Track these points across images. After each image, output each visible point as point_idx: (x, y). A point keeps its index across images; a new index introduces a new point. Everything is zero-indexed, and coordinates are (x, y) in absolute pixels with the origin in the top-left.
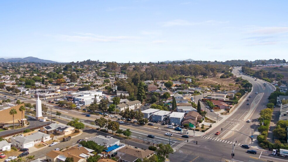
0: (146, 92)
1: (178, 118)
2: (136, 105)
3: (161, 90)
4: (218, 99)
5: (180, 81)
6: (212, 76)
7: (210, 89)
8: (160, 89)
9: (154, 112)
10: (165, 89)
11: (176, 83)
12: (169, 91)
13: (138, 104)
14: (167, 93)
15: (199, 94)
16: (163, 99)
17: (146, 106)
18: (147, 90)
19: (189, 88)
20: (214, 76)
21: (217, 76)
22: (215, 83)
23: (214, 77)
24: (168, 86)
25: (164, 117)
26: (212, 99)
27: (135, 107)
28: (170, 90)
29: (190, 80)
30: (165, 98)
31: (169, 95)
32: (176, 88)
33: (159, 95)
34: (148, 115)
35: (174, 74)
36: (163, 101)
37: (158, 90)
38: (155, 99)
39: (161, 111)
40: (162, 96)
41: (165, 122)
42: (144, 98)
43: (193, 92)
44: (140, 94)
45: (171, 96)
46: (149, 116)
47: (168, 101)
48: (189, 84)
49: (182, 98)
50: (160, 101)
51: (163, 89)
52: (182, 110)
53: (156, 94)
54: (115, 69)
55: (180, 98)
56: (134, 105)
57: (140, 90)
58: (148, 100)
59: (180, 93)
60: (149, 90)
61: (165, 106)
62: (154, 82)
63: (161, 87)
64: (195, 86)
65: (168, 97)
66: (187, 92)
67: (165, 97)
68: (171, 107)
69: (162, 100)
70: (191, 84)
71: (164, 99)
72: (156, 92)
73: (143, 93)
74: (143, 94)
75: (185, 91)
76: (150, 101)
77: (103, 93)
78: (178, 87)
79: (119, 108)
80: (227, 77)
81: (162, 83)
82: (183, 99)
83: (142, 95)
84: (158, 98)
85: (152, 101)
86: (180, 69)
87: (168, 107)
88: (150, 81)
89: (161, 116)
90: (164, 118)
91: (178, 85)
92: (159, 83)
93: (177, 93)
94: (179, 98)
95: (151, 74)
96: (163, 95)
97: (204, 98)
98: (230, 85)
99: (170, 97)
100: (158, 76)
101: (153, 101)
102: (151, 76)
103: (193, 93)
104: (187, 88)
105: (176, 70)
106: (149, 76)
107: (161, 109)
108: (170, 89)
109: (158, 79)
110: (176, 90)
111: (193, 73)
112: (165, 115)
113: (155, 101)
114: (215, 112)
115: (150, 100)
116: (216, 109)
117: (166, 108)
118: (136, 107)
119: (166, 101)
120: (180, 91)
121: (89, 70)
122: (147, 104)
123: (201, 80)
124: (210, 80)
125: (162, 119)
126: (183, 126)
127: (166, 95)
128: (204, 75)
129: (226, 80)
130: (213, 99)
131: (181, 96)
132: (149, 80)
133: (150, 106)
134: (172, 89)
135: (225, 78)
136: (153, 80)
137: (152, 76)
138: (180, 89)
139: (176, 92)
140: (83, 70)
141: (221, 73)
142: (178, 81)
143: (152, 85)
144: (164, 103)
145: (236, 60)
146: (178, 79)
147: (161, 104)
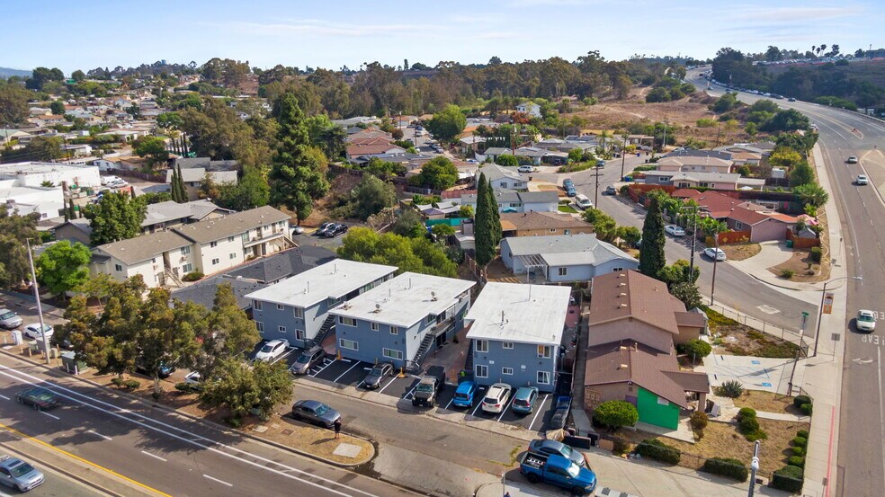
0: (337, 164)
1: (534, 346)
2: (253, 234)
3: (413, 152)
4: (706, 184)
5: (492, 117)
6: (612, 97)
7: (632, 141)
8: (406, 145)
9: (355, 293)
10: (431, 147)
11: (476, 122)
12: (447, 155)
13: (267, 232)
14: (442, 162)
15: (589, 163)
16: (421, 196)
17: (323, 236)
18: (343, 154)
19: (539, 138)
20: (621, 96)
21: (630, 95)
22: (635, 118)
23: (620, 98)
24: (445, 132)
25: (427, 330)
26: (676, 184)
27: (245, 250)
28: (453, 152)
29: (534, 111)
30: (432, 187)
31: (453, 172)
32: (478, 139)
33: (402, 173)
34: (309, 316)
35: (463, 95)
36: (422, 208)
37: (398, 151)
38: (376, 193)
39: (407, 275)
40: (415, 177)
41: (431, 381)
42: (316, 193)
43: (565, 155)
44: (286, 168)
45: (462, 176)
46: (312, 329)
47: (446, 206)
48: (532, 122)
49: (520, 188)
50: (403, 206)
51: (423, 149)
52: (538, 258)
53: (383, 169)
54: (236, 84)
55: (510, 184)
56: (238, 241)
57: (289, 147)
58: (342, 203)
59: (503, 162)
60: (349, 150)
61: (429, 236)
62: (384, 121)
63: (413, 139)
64: (561, 133)
65: (444, 182)
66: (535, 154)
67: (431, 182)
68: (467, 240)
69: (416, 202)
70: (542, 125)
71: (425, 193)
72: (384, 162)
73: (303, 164)
74: (304, 170)
75: (522, 151)
76: (350, 205)
78: (488, 135)
79: (118, 268)
80: (675, 97)
81: (416, 126)
82: (526, 190)
83: (299, 176)
84: (391, 188)
85: (362, 206)
86: (484, 78)
87: (452, 241)
88: (364, 120)
89: (403, 330)
90: (428, 337)
91: (490, 130)
92: (405, 125)
93: (488, 161)
94: (504, 185)
95: (371, 90)
96: (417, 171)
97: (627, 180)
98: (699, 124)
99: (459, 182)
100: (400, 99)
101: (368, 206)
102: (371, 101)
103: (562, 161)
104: (529, 141)
105: (468, 81)
106: (364, 99)
107: (401, 264)
108: (455, 145)
109: (399, 108)
110: (481, 148)
111: (534, 90)
112: (430, 317)
113: (377, 209)
114: (732, 263)
115: (354, 201)
116: (732, 240)
117: (439, 250)
118: (255, 248)
119: (434, 205)
120: (505, 152)
121: (132, 89)
122: (332, 227)
123: (577, 110)
124: (612, 109)
125: (411, 354)
126: (583, 426)
127: (436, 172)
128: (583, 92)
129: (675, 109)
130: (684, 185)
131: (512, 173)
132: (362, 115)
133: (338, 242)
134: (461, 144)
135: (665, 100)
136: (380, 116)
137: (378, 101)
138: (500, 145)
139: (481, 158)
140: (103, 88)
141: (641, 87)
142: (484, 117)
143: (374, 133)
144: (424, 217)
146: (483, 110)
147: (407, 225)
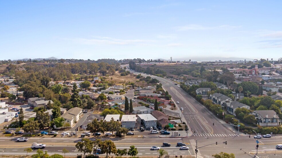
4: (152, 96)
6: (111, 74)
7: (128, 87)
9: (121, 119)
15: (124, 92)
21: (115, 73)
24: (86, 86)
26: (147, 96)
36: (107, 104)
38: (92, 103)
40: (98, 98)
43: (119, 91)
52: (139, 111)
56: (79, 114)
59: (111, 93)
66: (113, 91)
77: (6, 103)
79: (68, 121)
80: (127, 74)
82: (122, 99)
93: (103, 93)
94: (117, 98)
113: (92, 106)
122: (86, 111)
127: (103, 97)
138: (103, 89)
139: (100, 92)
145: (106, 59)
